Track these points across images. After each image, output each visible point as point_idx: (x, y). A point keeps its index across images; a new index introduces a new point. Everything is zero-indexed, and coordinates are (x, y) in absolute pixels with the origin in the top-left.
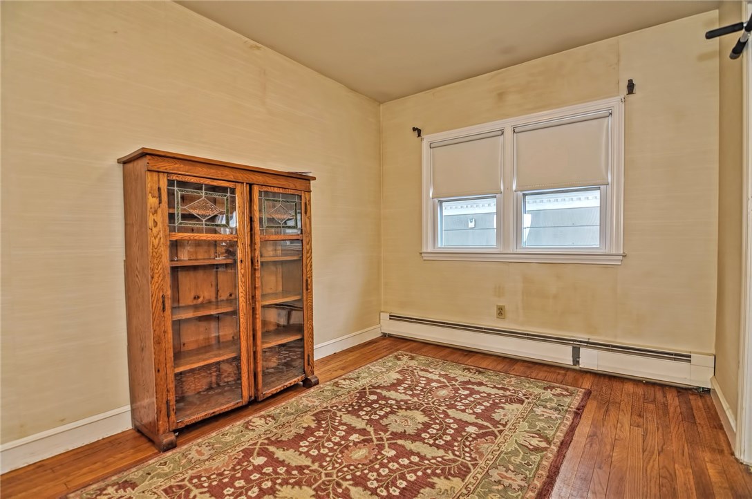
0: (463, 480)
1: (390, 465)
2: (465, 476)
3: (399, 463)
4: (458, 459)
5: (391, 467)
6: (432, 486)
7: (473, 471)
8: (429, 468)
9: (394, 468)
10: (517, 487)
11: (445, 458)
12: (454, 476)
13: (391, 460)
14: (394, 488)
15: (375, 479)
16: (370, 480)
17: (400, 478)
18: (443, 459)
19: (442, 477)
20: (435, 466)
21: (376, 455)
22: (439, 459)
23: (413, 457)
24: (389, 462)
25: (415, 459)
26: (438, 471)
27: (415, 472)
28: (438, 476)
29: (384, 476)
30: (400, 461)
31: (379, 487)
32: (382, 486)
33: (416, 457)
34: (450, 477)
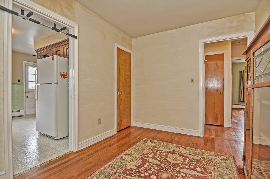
0: (126, 168)
1: (151, 172)
2: (125, 170)
3: (148, 173)
4: (126, 176)
5: (151, 171)
6: (136, 166)
7: (122, 172)
8: (137, 172)
9: (149, 171)
10: (109, 167)
11: (131, 176)
12: (129, 169)
13: (152, 174)
14: (148, 165)
15: (155, 167)
16: (156, 167)
17: (147, 168)
18: (132, 175)
19: (133, 169)
20: (135, 172)
21: (158, 175)
22: (133, 175)
23: (143, 176)
24: (152, 173)
25: (142, 175)
26: (134, 171)
27: (142, 170)
28: (134, 169)
29: (152, 168)
30: (148, 174)
31: (153, 165)
32: (152, 165)
33: (142, 176)
34: (130, 169)
